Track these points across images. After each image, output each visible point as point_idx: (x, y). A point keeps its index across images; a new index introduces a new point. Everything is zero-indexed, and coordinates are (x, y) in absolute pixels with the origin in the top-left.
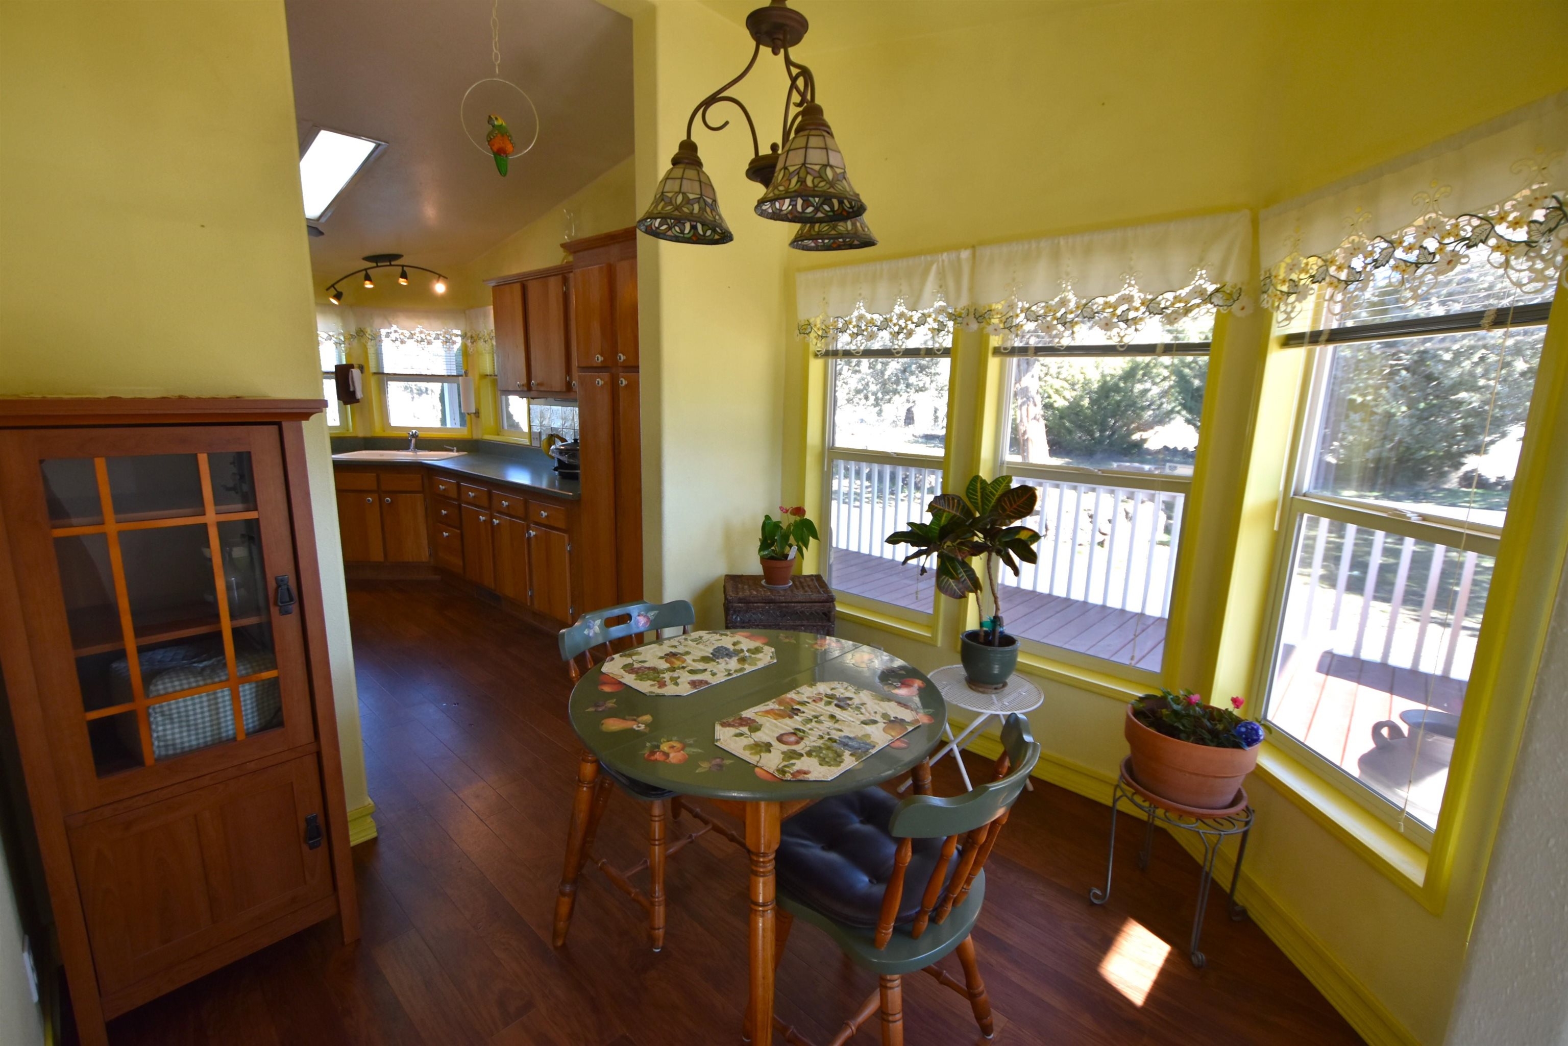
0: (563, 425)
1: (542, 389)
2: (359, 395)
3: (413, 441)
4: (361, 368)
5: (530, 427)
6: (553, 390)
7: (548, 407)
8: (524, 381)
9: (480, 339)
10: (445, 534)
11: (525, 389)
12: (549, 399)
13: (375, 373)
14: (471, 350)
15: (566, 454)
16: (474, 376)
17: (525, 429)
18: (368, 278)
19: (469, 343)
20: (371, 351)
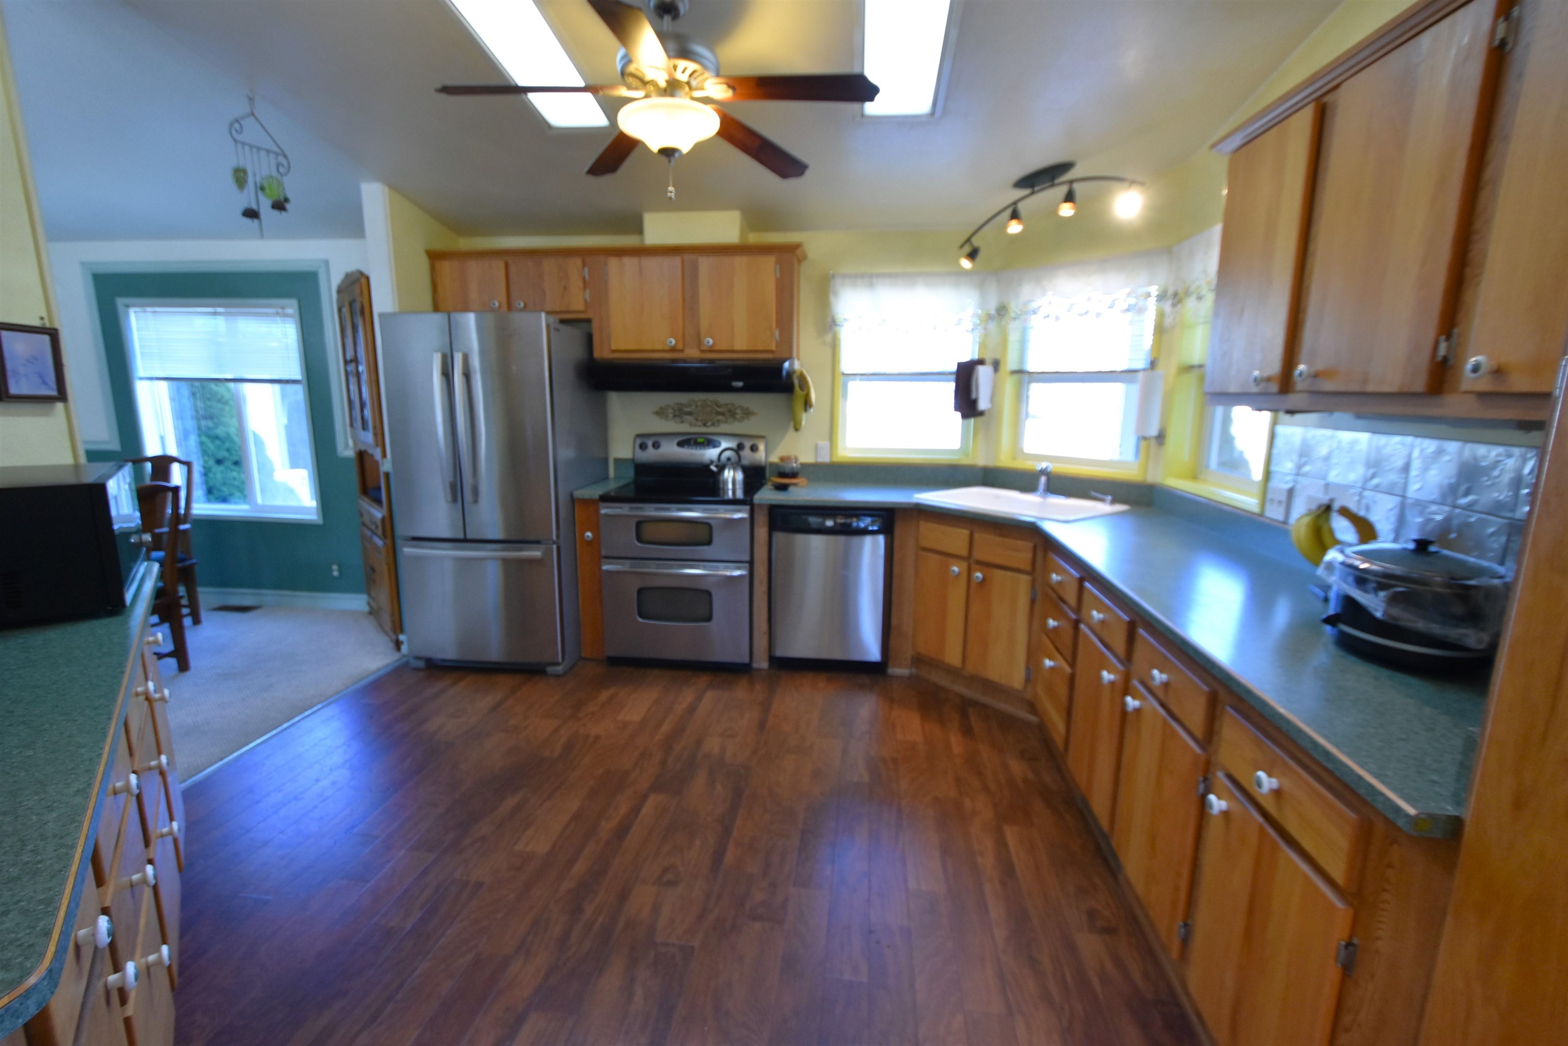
0: (1367, 480)
1: (1329, 386)
2: (983, 405)
3: (1043, 479)
4: (996, 365)
5: (1268, 475)
6: (1371, 388)
7: (1328, 432)
8: (1274, 366)
9: (1187, 293)
10: (1048, 663)
11: (1274, 387)
12: (1338, 416)
13: (1014, 372)
14: (1168, 321)
15: (1381, 587)
16: (1168, 369)
17: (1257, 474)
18: (1015, 215)
19: (1167, 307)
20: (1013, 338)
